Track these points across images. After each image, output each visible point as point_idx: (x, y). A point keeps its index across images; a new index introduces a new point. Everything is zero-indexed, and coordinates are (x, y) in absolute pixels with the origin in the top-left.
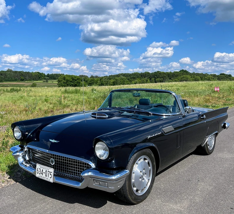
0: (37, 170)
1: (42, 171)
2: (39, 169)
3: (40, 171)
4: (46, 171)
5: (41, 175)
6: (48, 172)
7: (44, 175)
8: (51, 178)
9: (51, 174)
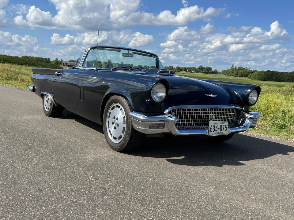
0: (211, 128)
1: (217, 127)
2: (212, 126)
3: (214, 128)
4: (221, 125)
5: (216, 132)
6: (223, 126)
7: (219, 130)
8: (225, 131)
9: (226, 127)
